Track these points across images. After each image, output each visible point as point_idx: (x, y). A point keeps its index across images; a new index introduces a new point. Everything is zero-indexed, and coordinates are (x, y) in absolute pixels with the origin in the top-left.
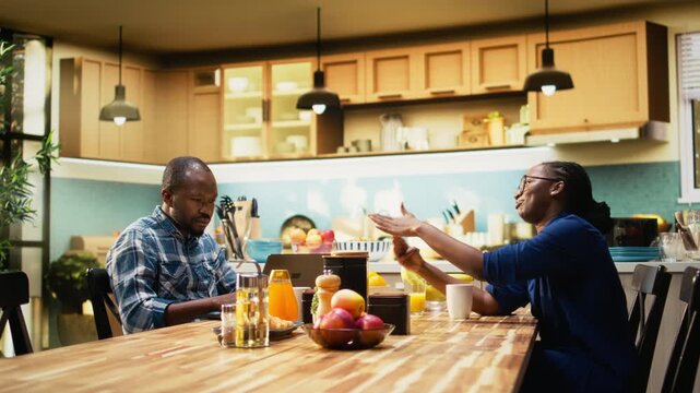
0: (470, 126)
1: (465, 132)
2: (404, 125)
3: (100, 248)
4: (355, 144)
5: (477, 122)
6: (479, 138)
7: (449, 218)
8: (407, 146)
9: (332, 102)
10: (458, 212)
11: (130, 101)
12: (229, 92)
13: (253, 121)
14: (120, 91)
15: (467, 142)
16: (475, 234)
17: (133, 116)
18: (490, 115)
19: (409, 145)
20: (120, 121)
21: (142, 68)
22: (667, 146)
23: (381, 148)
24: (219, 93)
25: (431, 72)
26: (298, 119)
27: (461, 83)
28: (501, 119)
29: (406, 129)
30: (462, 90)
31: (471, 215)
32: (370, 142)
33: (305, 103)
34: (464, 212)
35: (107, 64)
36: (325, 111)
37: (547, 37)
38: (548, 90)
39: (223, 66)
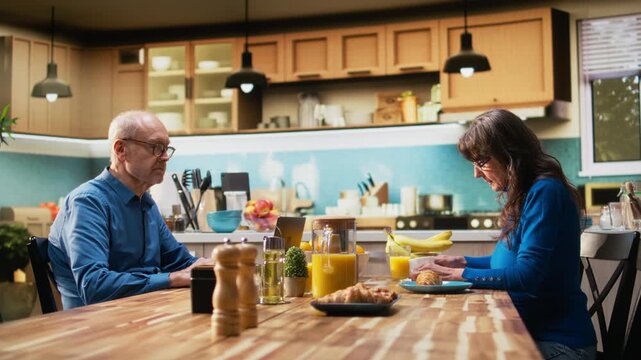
0: (384, 104)
1: (379, 110)
2: (321, 103)
3: (29, 219)
4: (274, 120)
5: (391, 100)
6: (393, 116)
7: (364, 189)
8: (324, 122)
9: (260, 81)
10: (372, 184)
11: (62, 79)
12: (153, 70)
13: (175, 97)
14: (52, 70)
15: (382, 119)
16: (390, 206)
17: (64, 93)
18: (404, 94)
19: (327, 121)
20: (52, 97)
21: (69, 47)
22: (568, 124)
23: (299, 125)
24: (143, 71)
25: (349, 53)
26: (219, 96)
27: (377, 64)
28: (414, 97)
29: (323, 107)
30: (378, 71)
31: (385, 187)
32: (288, 118)
33: (233, 82)
34: (379, 185)
35: (36, 43)
36: (253, 90)
37: (466, 22)
38: (467, 72)
39: (147, 45)
